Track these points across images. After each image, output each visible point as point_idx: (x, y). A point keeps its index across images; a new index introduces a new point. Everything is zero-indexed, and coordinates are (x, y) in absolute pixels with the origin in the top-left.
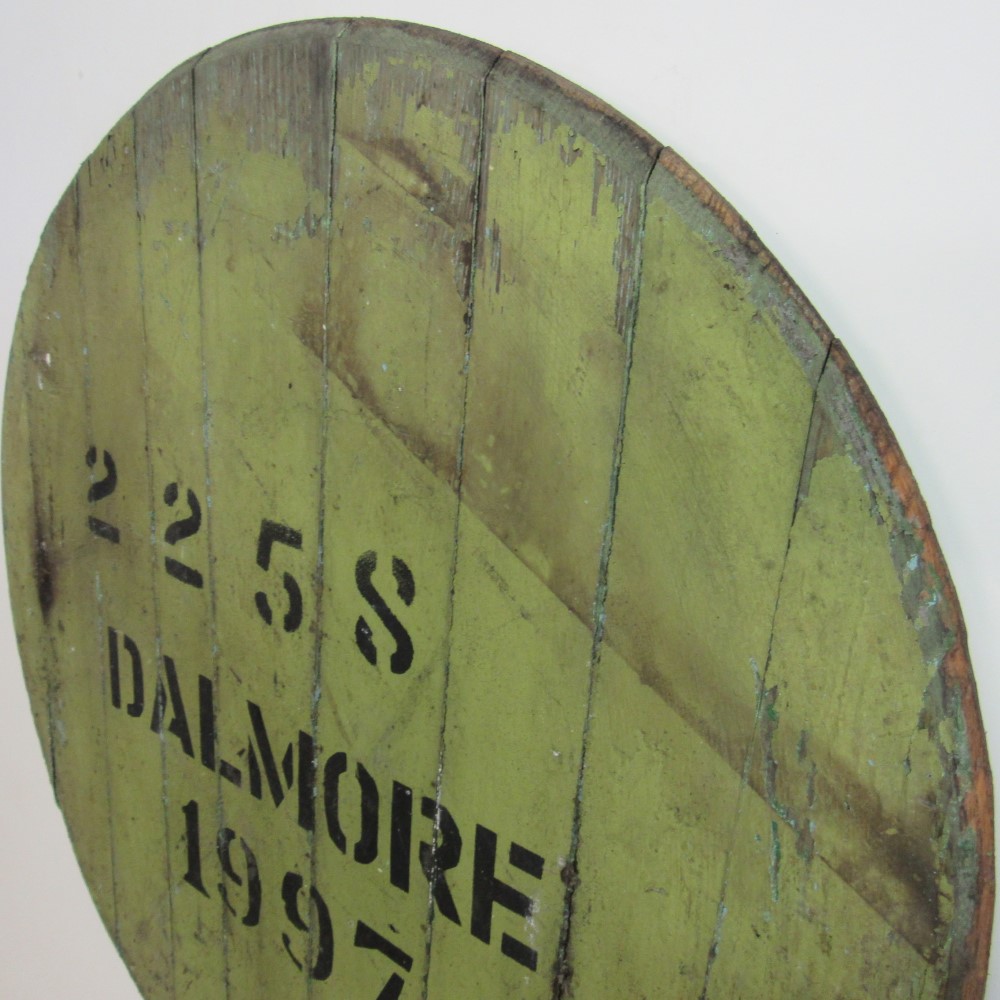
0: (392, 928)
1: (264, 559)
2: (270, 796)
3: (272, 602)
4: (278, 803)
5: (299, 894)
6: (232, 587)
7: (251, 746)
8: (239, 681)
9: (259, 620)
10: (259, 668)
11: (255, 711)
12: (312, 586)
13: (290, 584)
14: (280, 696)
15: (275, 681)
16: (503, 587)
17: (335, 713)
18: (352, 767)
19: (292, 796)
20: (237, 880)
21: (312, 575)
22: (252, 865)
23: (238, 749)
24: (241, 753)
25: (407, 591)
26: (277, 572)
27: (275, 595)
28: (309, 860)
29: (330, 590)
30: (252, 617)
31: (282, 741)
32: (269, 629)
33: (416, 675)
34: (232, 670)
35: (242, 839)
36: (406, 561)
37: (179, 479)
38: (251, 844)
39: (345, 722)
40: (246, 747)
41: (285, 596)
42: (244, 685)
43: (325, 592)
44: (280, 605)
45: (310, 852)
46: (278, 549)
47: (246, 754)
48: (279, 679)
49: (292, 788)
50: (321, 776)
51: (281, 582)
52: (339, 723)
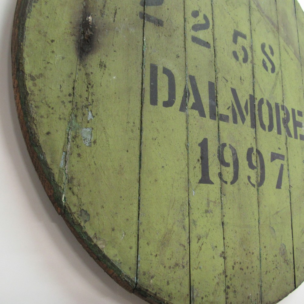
0: (279, 149)
1: (235, 41)
2: (241, 121)
3: (238, 54)
4: (243, 123)
5: (253, 154)
6: (224, 49)
7: (232, 104)
8: (227, 81)
9: (234, 60)
10: (235, 76)
11: (234, 91)
12: (250, 50)
13: (244, 49)
14: (242, 84)
15: (241, 79)
16: (288, 54)
17: (259, 86)
18: (265, 101)
19: (248, 118)
20: (227, 165)
21: (250, 47)
22: (235, 154)
23: (227, 107)
24: (228, 109)
25: (272, 53)
26: (240, 45)
27: (239, 52)
28: (255, 139)
29: (255, 51)
30: (231, 58)
31: (243, 99)
32: (238, 62)
33: (276, 73)
34: (223, 77)
35: (230, 145)
36: (271, 46)
37: (199, 10)
38: (233, 145)
39: (262, 89)
40: (231, 105)
41: (243, 53)
42: (229, 82)
43: (254, 52)
44: (241, 55)
45: (255, 136)
46: (240, 39)
47: (231, 108)
48: (242, 78)
49: (248, 115)
50: (257, 108)
51: (241, 48)
52: (261, 89)
